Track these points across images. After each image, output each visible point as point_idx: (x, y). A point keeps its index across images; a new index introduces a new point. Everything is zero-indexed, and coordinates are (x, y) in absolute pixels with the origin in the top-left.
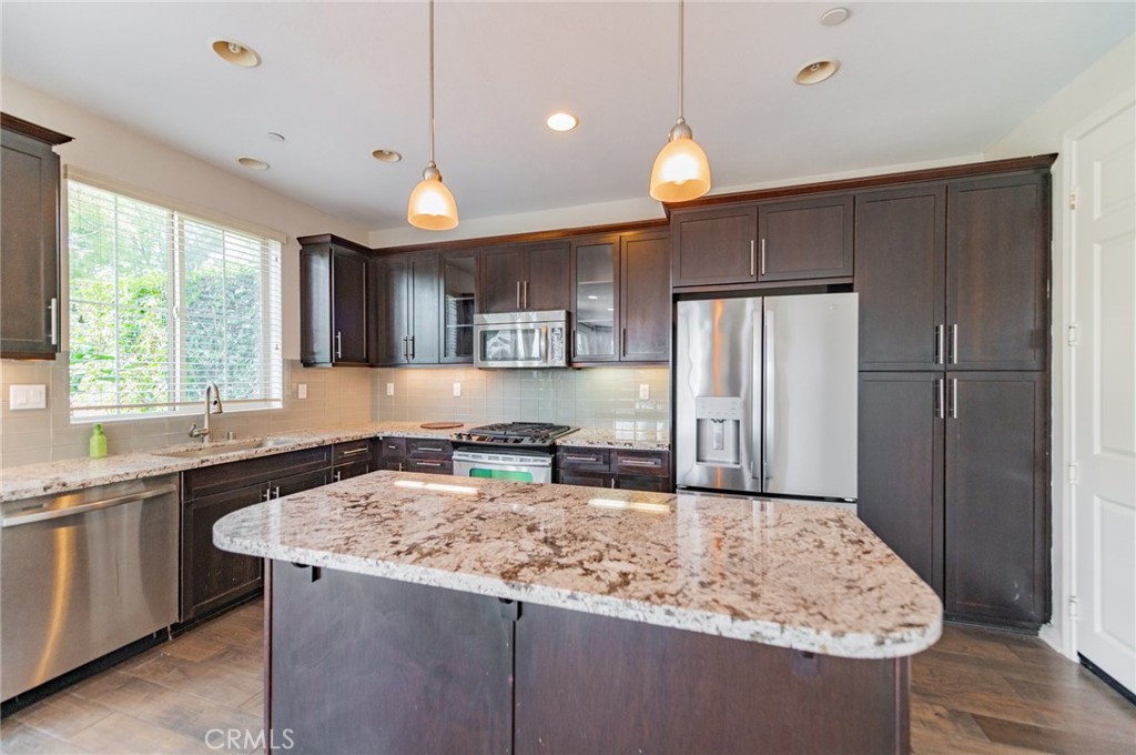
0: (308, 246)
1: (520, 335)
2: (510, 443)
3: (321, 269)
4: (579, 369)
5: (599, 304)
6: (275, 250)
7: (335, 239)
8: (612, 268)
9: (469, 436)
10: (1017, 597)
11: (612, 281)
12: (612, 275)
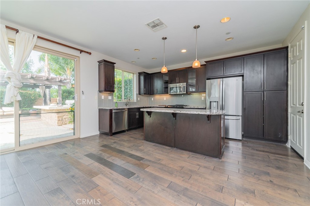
0: (140, 74)
1: (178, 88)
2: (175, 107)
3: (142, 78)
4: (189, 94)
5: (193, 81)
6: (135, 75)
7: (144, 72)
8: (195, 74)
9: (168, 106)
10: (280, 136)
11: (195, 77)
12: (195, 75)
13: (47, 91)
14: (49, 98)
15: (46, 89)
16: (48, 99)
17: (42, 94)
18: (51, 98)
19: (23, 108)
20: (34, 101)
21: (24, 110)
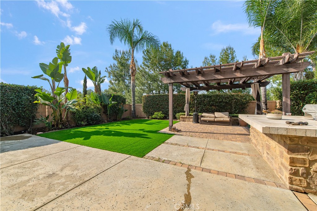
13: (261, 91)
14: (264, 101)
15: (260, 87)
16: (264, 103)
17: (255, 96)
18: (268, 101)
19: (234, 114)
20: (246, 106)
21: (233, 117)
